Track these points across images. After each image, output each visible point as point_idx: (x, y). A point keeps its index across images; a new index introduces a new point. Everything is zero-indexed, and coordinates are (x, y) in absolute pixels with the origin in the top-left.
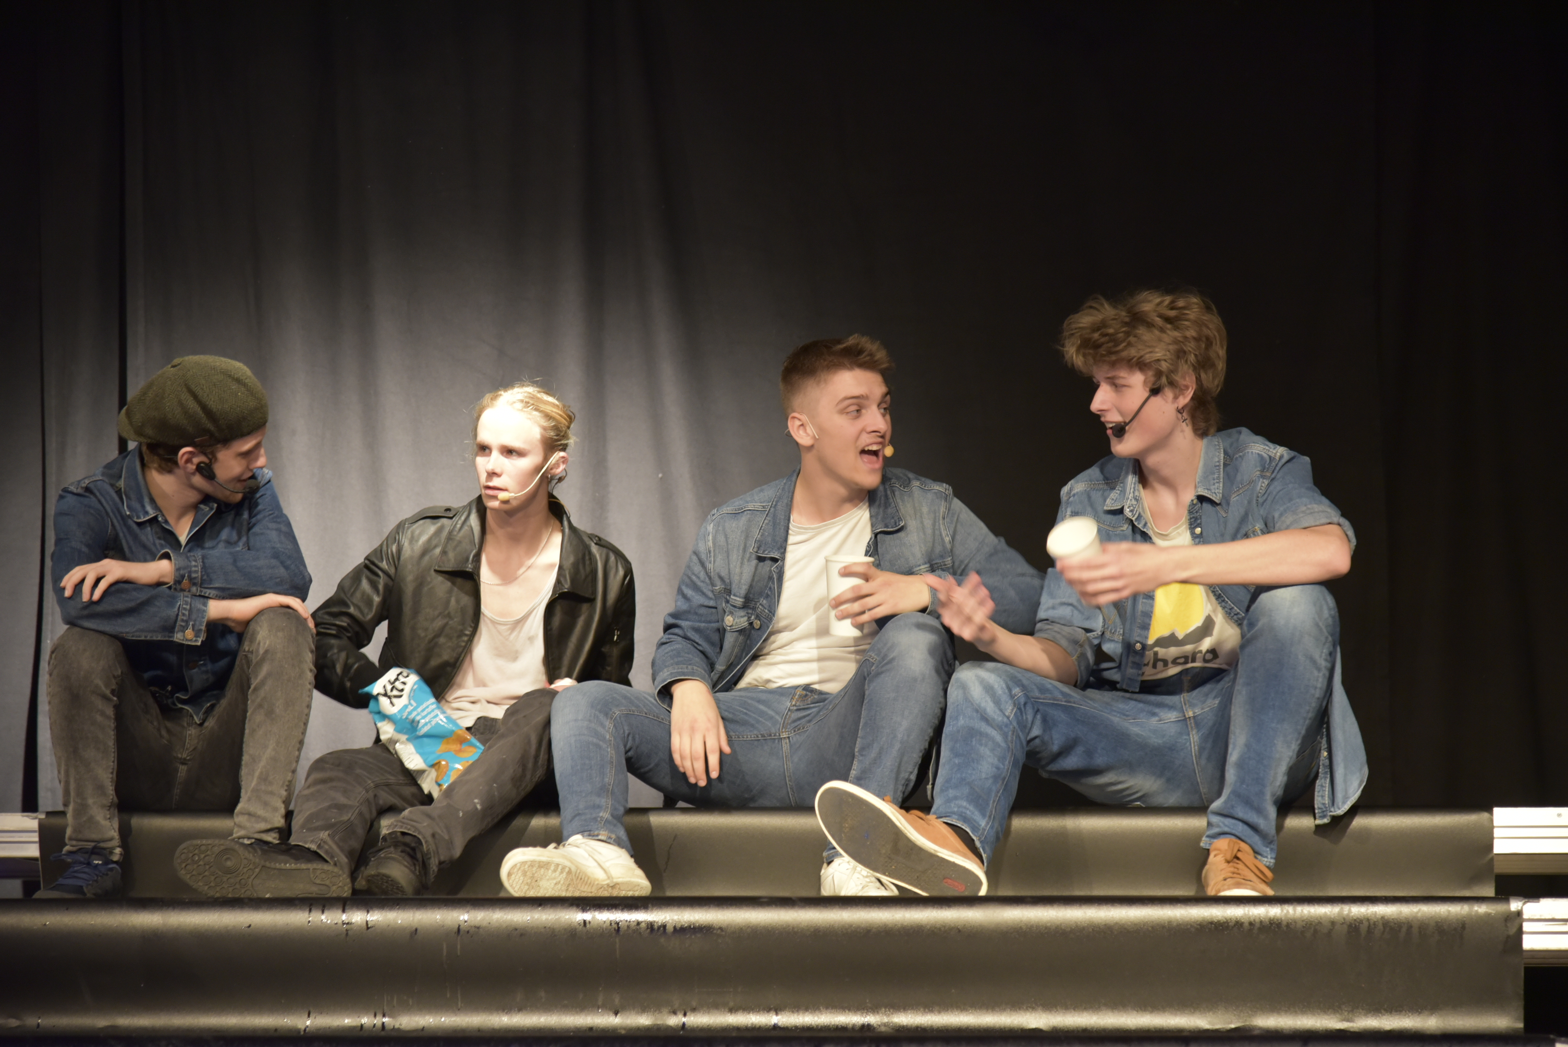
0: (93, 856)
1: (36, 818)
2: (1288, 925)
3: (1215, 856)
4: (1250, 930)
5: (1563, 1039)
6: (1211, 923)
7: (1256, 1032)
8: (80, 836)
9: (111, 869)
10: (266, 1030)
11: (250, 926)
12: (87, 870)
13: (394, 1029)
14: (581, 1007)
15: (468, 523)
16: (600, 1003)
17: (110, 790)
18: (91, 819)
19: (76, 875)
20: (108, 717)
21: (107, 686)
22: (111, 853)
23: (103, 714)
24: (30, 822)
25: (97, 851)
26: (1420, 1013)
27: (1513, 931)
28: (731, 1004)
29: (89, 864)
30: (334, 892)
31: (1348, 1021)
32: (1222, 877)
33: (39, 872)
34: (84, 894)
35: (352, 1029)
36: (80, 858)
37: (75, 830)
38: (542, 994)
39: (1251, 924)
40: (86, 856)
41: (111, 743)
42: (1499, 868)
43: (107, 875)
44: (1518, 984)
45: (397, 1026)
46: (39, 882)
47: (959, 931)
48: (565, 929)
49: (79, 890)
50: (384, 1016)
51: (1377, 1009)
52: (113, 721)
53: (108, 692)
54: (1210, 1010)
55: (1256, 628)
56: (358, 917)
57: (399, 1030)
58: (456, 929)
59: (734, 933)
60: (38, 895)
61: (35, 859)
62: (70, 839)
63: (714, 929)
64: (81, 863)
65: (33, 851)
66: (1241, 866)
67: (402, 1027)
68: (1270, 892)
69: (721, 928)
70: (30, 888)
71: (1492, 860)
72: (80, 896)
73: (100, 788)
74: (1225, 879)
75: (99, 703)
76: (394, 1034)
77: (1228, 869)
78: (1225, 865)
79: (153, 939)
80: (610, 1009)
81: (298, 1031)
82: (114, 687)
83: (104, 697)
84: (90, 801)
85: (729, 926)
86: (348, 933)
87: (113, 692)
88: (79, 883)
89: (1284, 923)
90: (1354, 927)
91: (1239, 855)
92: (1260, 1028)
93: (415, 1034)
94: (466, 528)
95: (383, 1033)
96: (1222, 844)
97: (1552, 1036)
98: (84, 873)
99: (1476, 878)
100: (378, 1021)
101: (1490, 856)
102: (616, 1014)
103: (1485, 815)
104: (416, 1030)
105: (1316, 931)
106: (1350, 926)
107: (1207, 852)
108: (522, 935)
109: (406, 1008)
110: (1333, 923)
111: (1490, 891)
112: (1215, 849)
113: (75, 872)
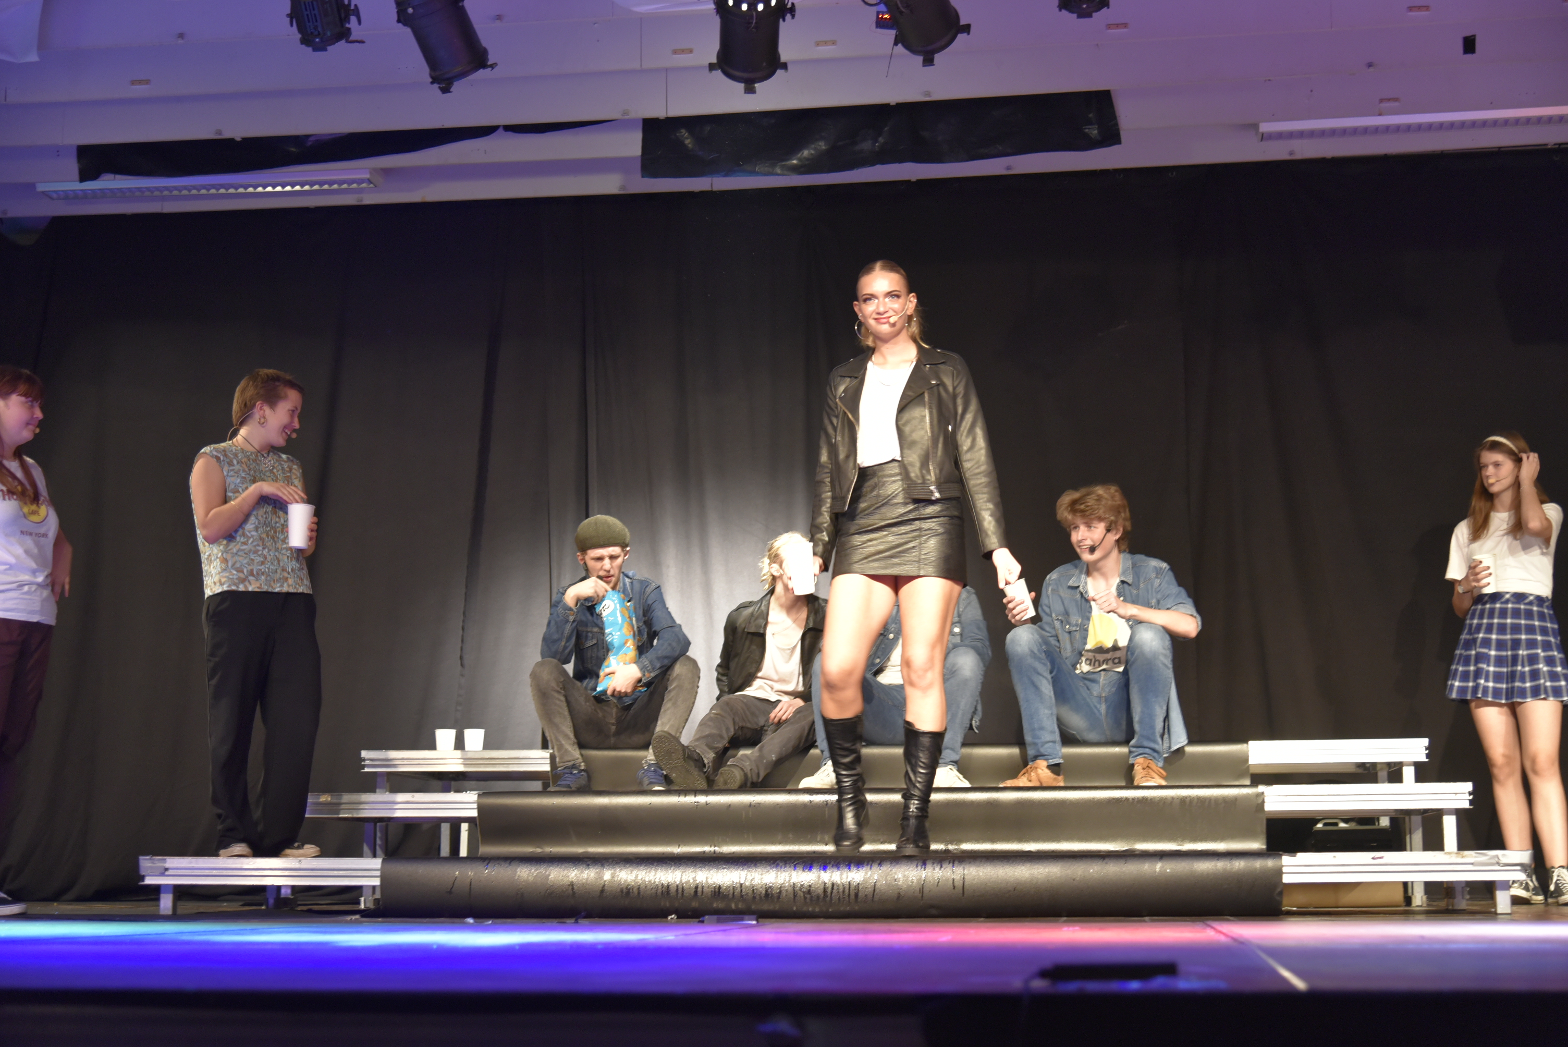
0: (573, 769)
1: (548, 752)
2: (1151, 799)
3: (1138, 766)
4: (1133, 802)
5: (1286, 854)
6: (1114, 799)
7: (1137, 852)
8: (564, 760)
9: (582, 775)
10: (658, 853)
11: (650, 804)
12: (570, 776)
13: (720, 853)
14: (809, 842)
15: (761, 609)
16: (818, 840)
17: (572, 736)
18: (566, 750)
19: (566, 779)
20: (562, 701)
21: (558, 686)
22: (580, 766)
23: (559, 700)
24: (546, 754)
25: (574, 767)
26: (1216, 842)
27: (1260, 801)
28: (882, 840)
29: (571, 773)
30: (700, 787)
31: (1181, 845)
32: (1141, 776)
33: (549, 777)
34: (571, 788)
35: (700, 853)
36: (566, 771)
37: (561, 758)
38: (791, 836)
39: (1133, 799)
40: (570, 770)
41: (566, 713)
42: (1252, 771)
43: (580, 778)
44: (1263, 827)
45: (721, 851)
46: (549, 782)
47: (992, 804)
48: (802, 804)
49: (569, 786)
50: (715, 847)
51: (1194, 839)
52: (565, 703)
53: (559, 689)
54: (1114, 841)
55: (1135, 655)
56: (702, 799)
57: (722, 853)
58: (749, 805)
59: (883, 805)
60: (549, 789)
61: (548, 772)
62: (559, 763)
63: (873, 804)
64: (567, 773)
65: (547, 768)
66: (1150, 771)
67: (724, 852)
68: (1164, 783)
69: (876, 803)
70: (546, 786)
71: (1248, 767)
72: (568, 789)
73: (566, 736)
74: (1142, 778)
75: (556, 695)
76: (720, 855)
77: (1143, 773)
78: (1142, 771)
79: (604, 810)
80: (823, 843)
81: (674, 854)
82: (561, 687)
83: (558, 692)
84: (563, 742)
85: (880, 802)
86: (697, 807)
87: (561, 688)
88: (568, 783)
89: (1149, 799)
90: (1183, 800)
91: (1150, 765)
92: (1138, 850)
93: (730, 856)
94: (760, 611)
95: (714, 855)
96: (1140, 760)
97: (1281, 853)
98: (570, 778)
99: (1241, 775)
100: (712, 849)
101: (1248, 765)
102: (826, 845)
103: (1245, 745)
104: (730, 854)
105: (1164, 803)
106: (1181, 799)
107: (1132, 766)
108: (780, 807)
109: (726, 843)
110: (1173, 798)
111: (1248, 782)
112: (1137, 763)
113: (565, 778)
